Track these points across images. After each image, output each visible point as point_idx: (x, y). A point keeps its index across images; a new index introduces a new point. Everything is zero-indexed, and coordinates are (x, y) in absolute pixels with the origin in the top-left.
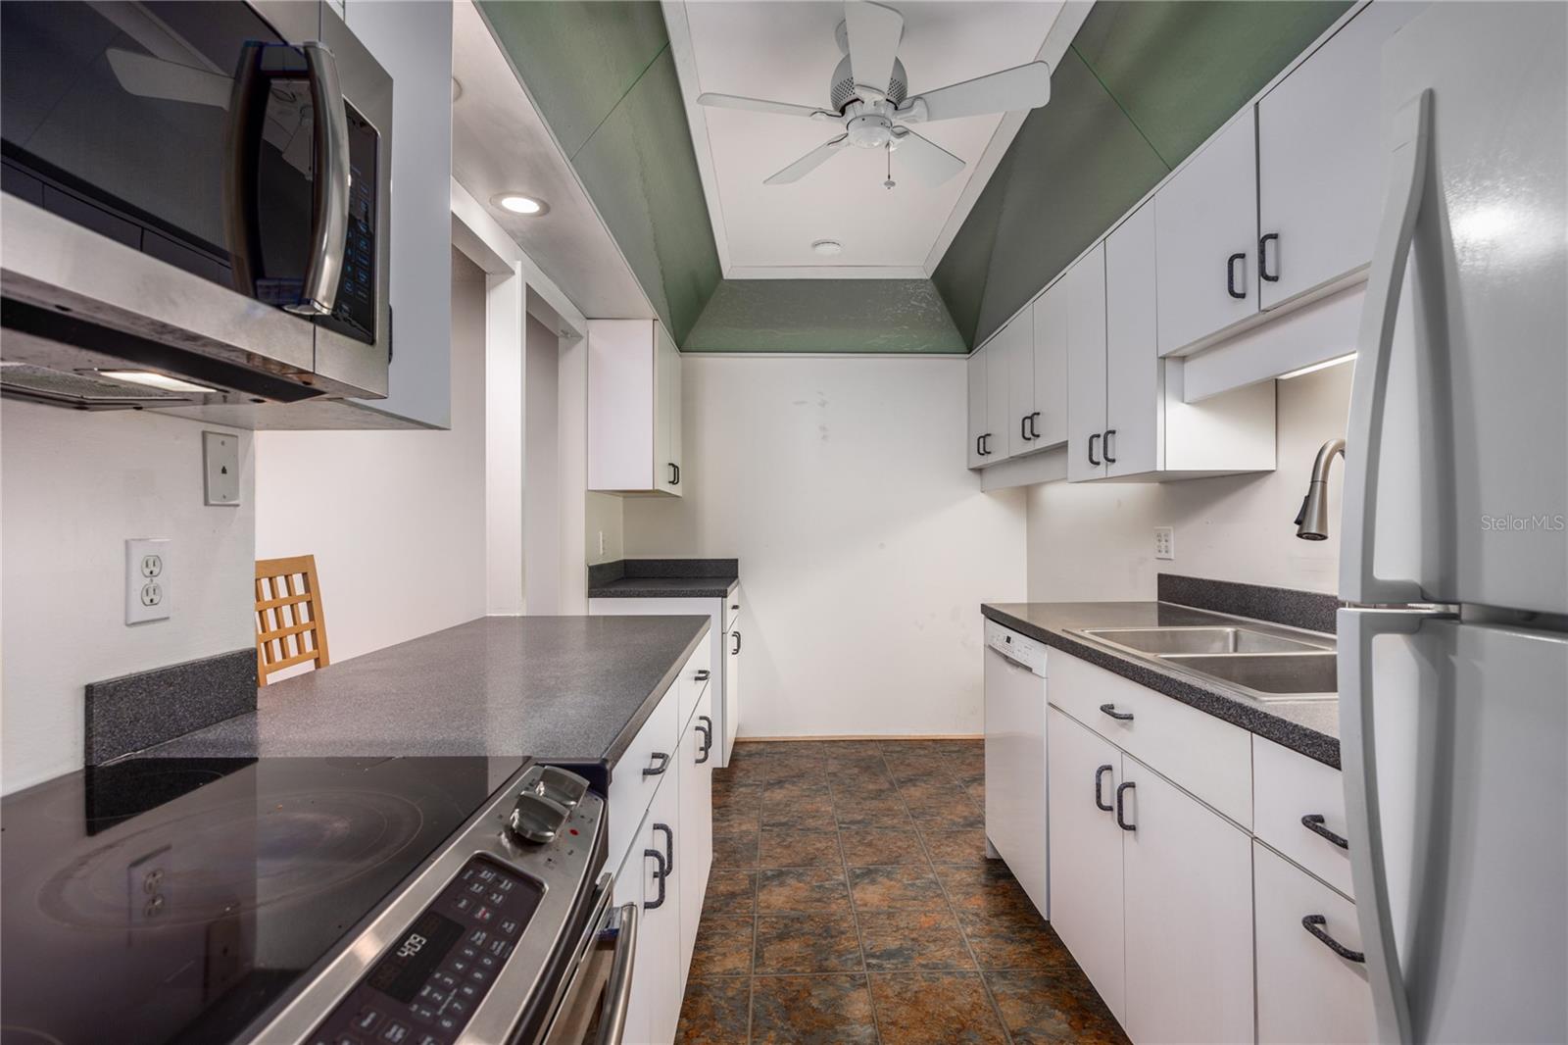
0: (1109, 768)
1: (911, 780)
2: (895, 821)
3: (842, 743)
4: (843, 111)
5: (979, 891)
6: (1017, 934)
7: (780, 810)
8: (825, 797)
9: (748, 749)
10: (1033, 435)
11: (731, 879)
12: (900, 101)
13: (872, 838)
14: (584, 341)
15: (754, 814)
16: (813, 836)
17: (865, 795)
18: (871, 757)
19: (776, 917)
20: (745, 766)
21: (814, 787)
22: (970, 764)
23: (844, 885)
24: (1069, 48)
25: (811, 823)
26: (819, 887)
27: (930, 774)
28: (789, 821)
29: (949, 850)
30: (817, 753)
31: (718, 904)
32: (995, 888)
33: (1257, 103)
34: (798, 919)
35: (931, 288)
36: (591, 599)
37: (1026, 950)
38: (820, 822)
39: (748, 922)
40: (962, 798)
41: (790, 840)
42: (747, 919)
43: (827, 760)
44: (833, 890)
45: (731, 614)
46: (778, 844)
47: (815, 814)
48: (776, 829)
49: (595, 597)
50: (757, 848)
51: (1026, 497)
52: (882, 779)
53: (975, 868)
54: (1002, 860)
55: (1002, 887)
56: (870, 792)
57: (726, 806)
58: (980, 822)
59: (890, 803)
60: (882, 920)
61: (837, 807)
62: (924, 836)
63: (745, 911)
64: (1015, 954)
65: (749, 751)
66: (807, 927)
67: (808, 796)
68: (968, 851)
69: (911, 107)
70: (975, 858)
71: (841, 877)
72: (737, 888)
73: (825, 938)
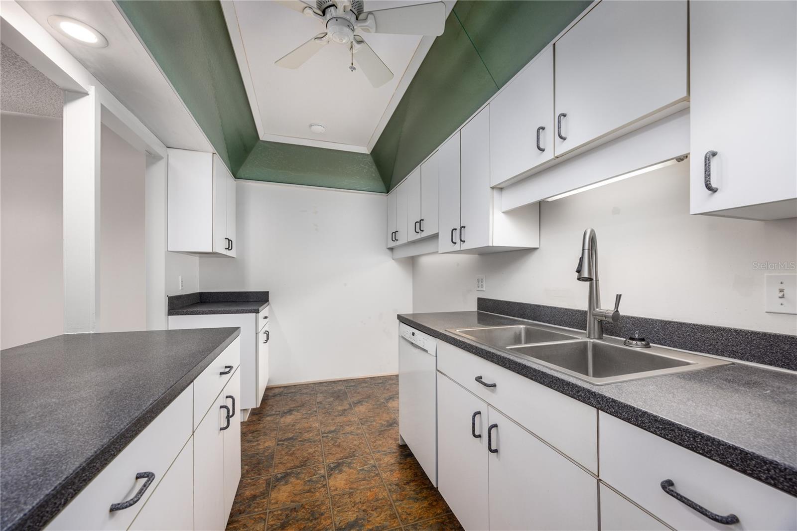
0: (479, 413)
1: (360, 402)
2: (352, 428)
3: (325, 384)
4: (324, 13)
5: (396, 467)
6: (420, 495)
7: (289, 429)
8: (315, 417)
9: (273, 392)
10: (421, 230)
11: (254, 485)
12: (359, 14)
13: (339, 441)
14: (165, 160)
15: (273, 434)
16: (308, 444)
17: (337, 413)
18: (340, 391)
19: (281, 510)
20: (271, 403)
21: (309, 412)
22: (388, 389)
23: (324, 477)
24: (451, 12)
25: (306, 436)
26: (309, 481)
27: (369, 397)
28: (294, 436)
29: (381, 442)
30: (312, 391)
31: (243, 507)
32: (405, 464)
33: (554, 44)
34: (295, 508)
35: (370, 159)
36: (169, 317)
37: (425, 505)
38: (311, 435)
39: (262, 518)
40: (385, 409)
41: (293, 449)
42: (262, 516)
43: (316, 394)
44: (317, 482)
45: (262, 322)
46: (286, 453)
47: (309, 430)
48: (286, 443)
49: (172, 315)
50: (273, 458)
51: (412, 262)
52: (345, 403)
53: (395, 453)
54: (406, 445)
55: (409, 463)
56: (339, 411)
57: (257, 431)
58: (395, 423)
59: (350, 417)
60: (346, 499)
61: (321, 423)
62: (367, 435)
63: (261, 509)
64: (419, 509)
65: (274, 393)
66: (300, 514)
67: (305, 418)
68: (390, 442)
69: (366, 19)
70: (394, 448)
71: (322, 472)
72: (257, 491)
73: (311, 521)
